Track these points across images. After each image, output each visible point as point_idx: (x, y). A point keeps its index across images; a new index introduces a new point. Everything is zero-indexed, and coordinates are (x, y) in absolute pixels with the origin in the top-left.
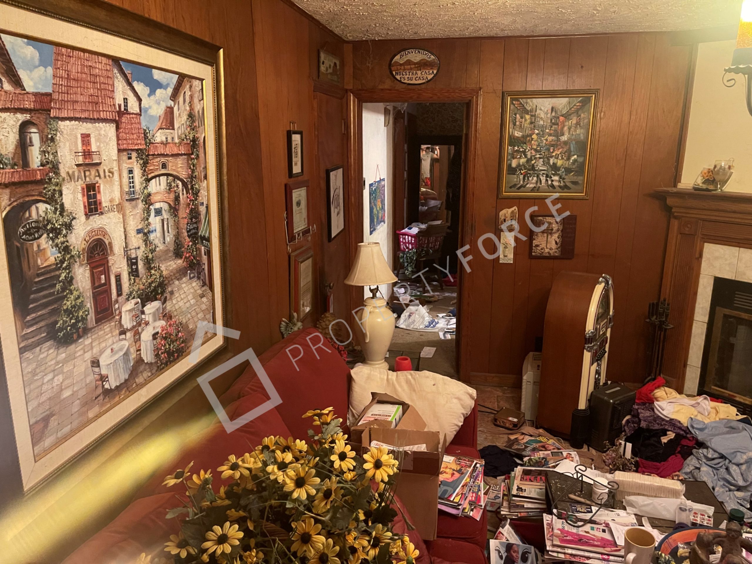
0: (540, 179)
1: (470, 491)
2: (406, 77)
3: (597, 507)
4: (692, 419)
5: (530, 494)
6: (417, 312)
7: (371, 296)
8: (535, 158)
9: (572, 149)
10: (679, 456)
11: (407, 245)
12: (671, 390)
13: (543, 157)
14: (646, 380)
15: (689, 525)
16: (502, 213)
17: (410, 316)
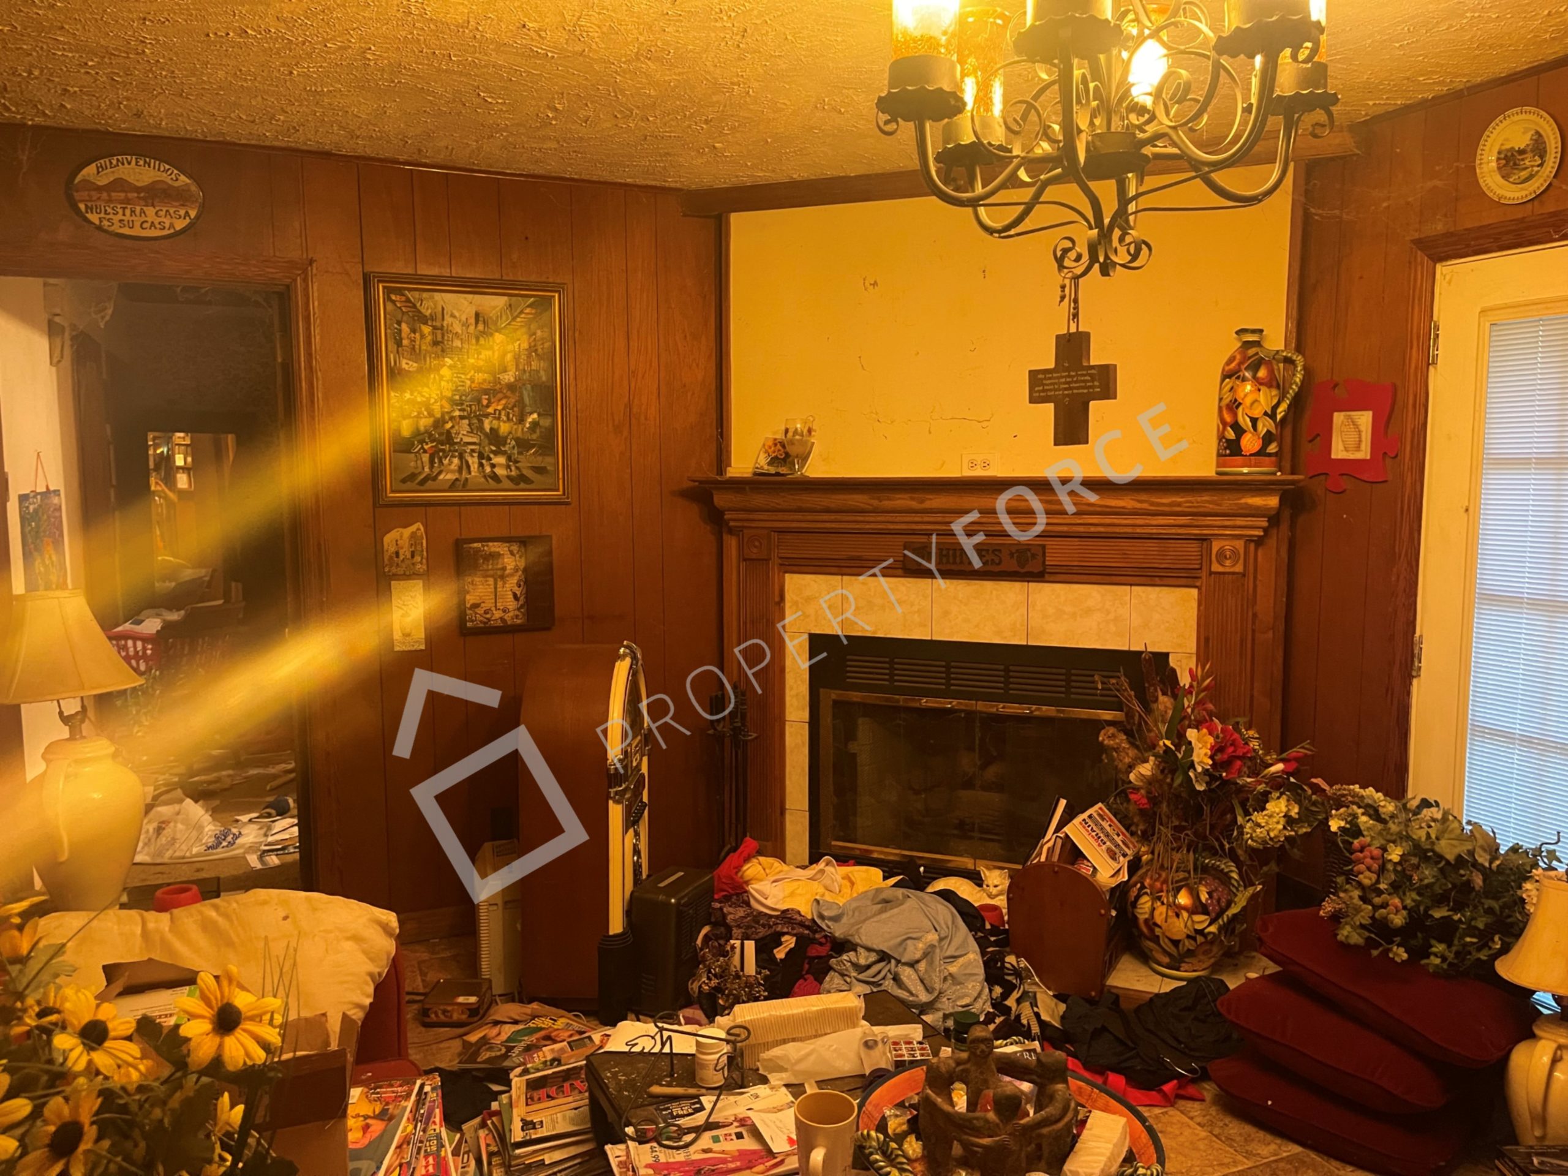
0: (467, 462)
1: (418, 1153)
2: (116, 219)
3: (713, 1095)
4: (817, 901)
5: (554, 1128)
6: (180, 817)
7: (67, 736)
8: (452, 418)
9: (527, 400)
10: (810, 978)
11: (134, 662)
12: (771, 860)
13: (469, 415)
14: (723, 854)
15: (891, 1068)
16: (389, 539)
17: (159, 830)
